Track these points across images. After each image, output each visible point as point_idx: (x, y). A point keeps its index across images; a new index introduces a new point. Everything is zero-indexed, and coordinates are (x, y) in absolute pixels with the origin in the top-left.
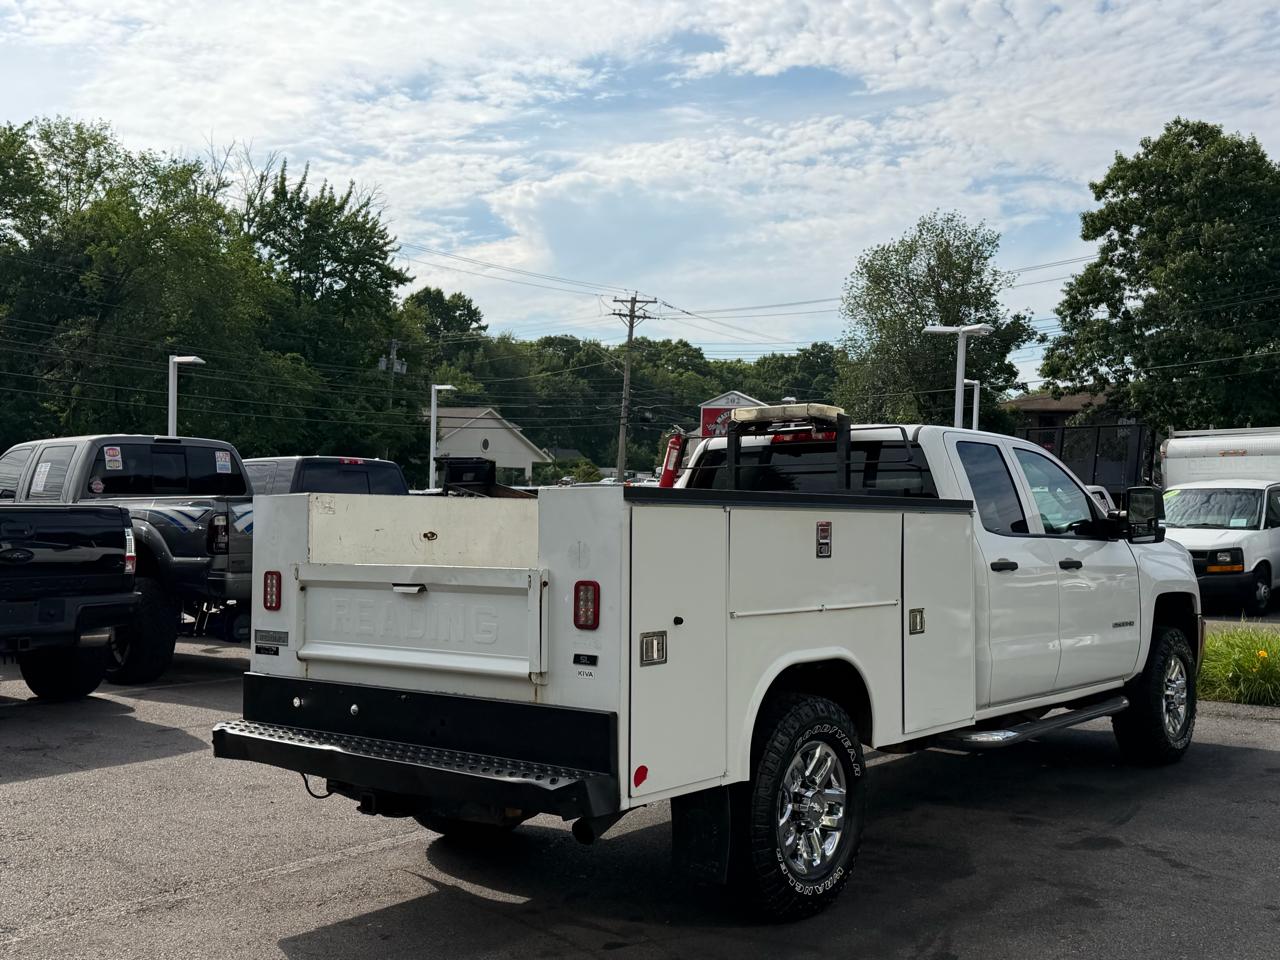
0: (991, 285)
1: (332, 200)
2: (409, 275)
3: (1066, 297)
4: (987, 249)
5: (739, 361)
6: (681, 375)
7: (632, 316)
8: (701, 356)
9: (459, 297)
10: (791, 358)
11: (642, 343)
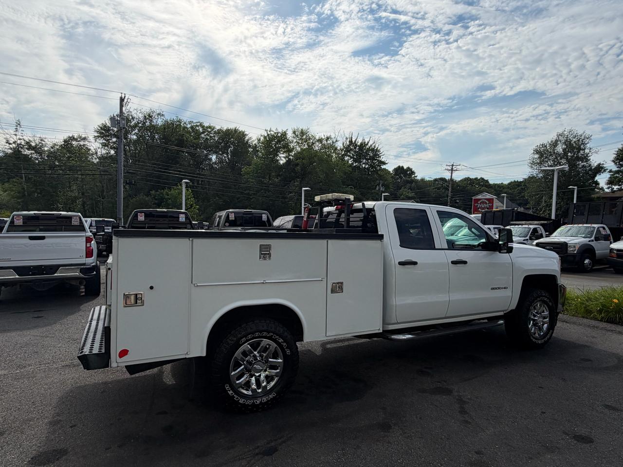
0: (589, 153)
1: (365, 143)
2: (386, 162)
3: (615, 156)
4: (587, 141)
5: (502, 183)
6: (480, 188)
7: (452, 170)
8: (488, 182)
9: (408, 168)
10: (521, 182)
11: (468, 179)
